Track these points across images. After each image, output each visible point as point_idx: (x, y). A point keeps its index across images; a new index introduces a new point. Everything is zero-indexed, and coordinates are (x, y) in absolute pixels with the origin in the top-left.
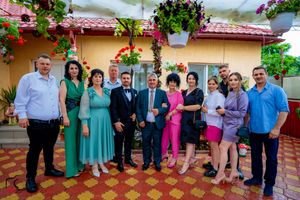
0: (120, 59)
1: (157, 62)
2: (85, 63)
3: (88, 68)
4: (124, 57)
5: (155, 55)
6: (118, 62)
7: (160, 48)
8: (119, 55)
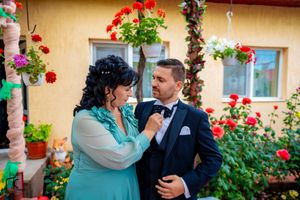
0: (118, 31)
1: (195, 39)
2: (36, 39)
3: (46, 51)
4: (127, 27)
5: (193, 24)
6: (113, 37)
7: (200, 12)
8: (116, 22)
